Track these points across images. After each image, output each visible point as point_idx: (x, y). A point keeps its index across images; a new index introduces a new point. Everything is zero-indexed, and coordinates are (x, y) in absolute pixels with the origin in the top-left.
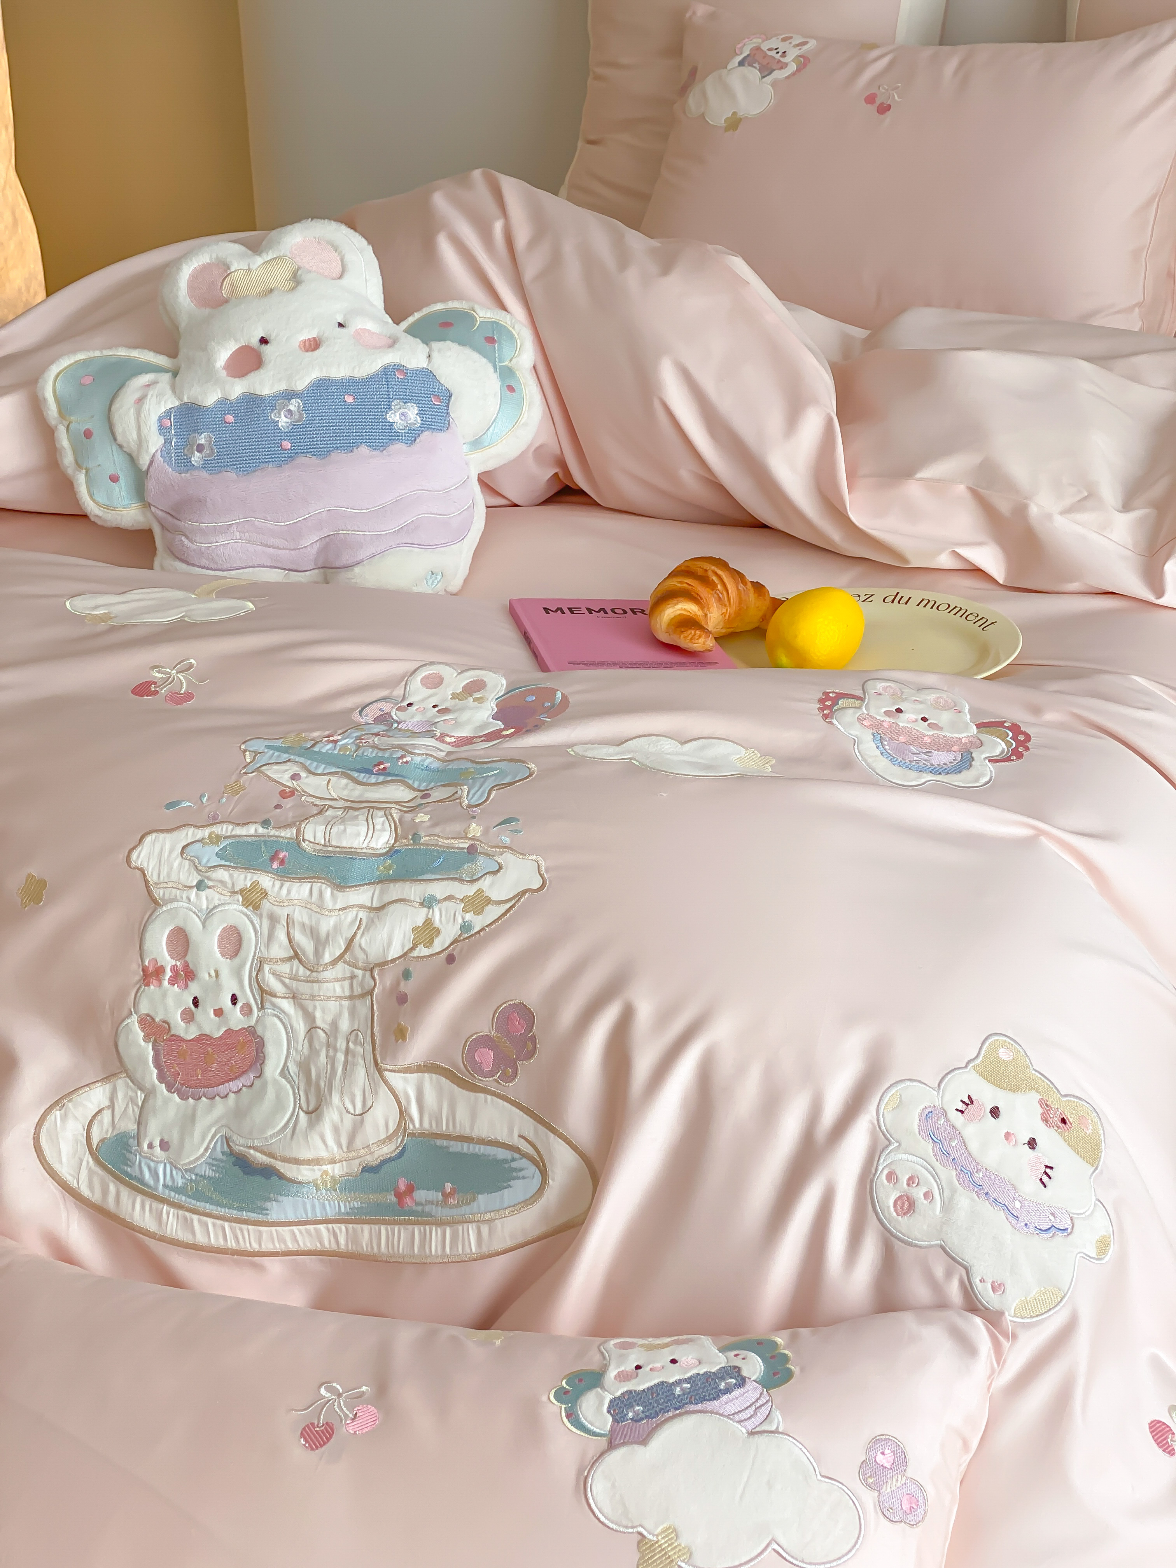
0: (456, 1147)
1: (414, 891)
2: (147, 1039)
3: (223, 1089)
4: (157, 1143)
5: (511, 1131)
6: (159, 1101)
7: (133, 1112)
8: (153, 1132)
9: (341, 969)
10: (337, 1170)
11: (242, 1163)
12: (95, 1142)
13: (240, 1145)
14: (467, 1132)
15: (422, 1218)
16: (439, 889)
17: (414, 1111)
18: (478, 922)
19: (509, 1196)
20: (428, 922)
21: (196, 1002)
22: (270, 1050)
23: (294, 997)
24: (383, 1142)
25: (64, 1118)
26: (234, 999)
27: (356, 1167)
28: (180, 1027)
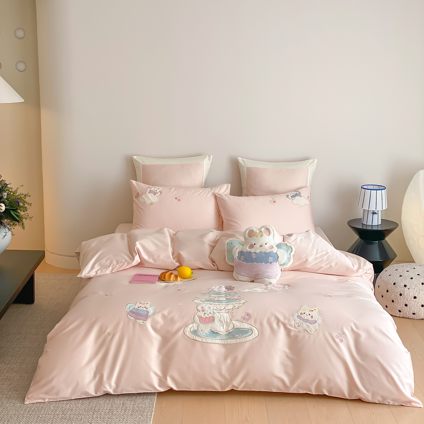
0: (241, 329)
1: (231, 303)
2: (198, 318)
3: (209, 324)
4: (200, 331)
5: (248, 327)
6: (200, 325)
7: (196, 327)
8: (200, 329)
9: (224, 310)
10: (225, 333)
11: (213, 332)
12: (191, 331)
13: (213, 330)
14: (242, 327)
15: (237, 338)
16: (234, 303)
17: (235, 326)
18: (240, 305)
19: (248, 334)
20: (234, 305)
21: (205, 313)
22: (215, 318)
23: (218, 313)
24: (231, 330)
25: (187, 328)
26: (210, 313)
27: (227, 332)
28: (203, 316)
